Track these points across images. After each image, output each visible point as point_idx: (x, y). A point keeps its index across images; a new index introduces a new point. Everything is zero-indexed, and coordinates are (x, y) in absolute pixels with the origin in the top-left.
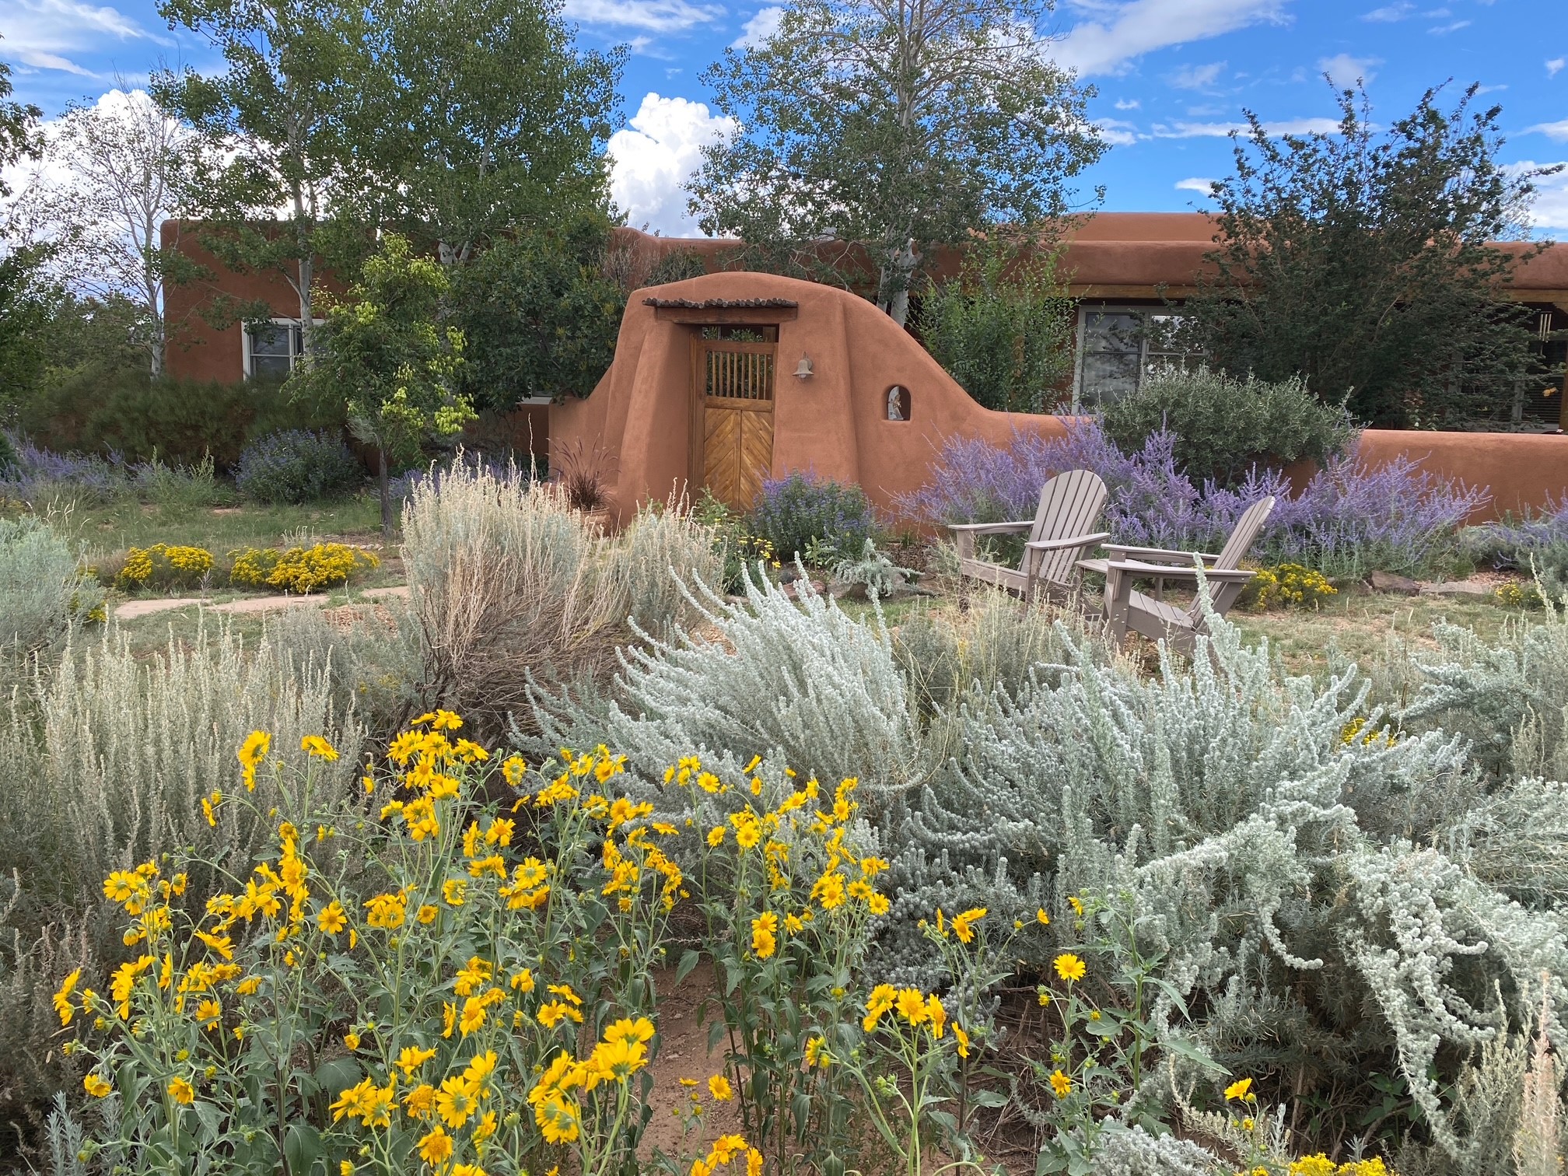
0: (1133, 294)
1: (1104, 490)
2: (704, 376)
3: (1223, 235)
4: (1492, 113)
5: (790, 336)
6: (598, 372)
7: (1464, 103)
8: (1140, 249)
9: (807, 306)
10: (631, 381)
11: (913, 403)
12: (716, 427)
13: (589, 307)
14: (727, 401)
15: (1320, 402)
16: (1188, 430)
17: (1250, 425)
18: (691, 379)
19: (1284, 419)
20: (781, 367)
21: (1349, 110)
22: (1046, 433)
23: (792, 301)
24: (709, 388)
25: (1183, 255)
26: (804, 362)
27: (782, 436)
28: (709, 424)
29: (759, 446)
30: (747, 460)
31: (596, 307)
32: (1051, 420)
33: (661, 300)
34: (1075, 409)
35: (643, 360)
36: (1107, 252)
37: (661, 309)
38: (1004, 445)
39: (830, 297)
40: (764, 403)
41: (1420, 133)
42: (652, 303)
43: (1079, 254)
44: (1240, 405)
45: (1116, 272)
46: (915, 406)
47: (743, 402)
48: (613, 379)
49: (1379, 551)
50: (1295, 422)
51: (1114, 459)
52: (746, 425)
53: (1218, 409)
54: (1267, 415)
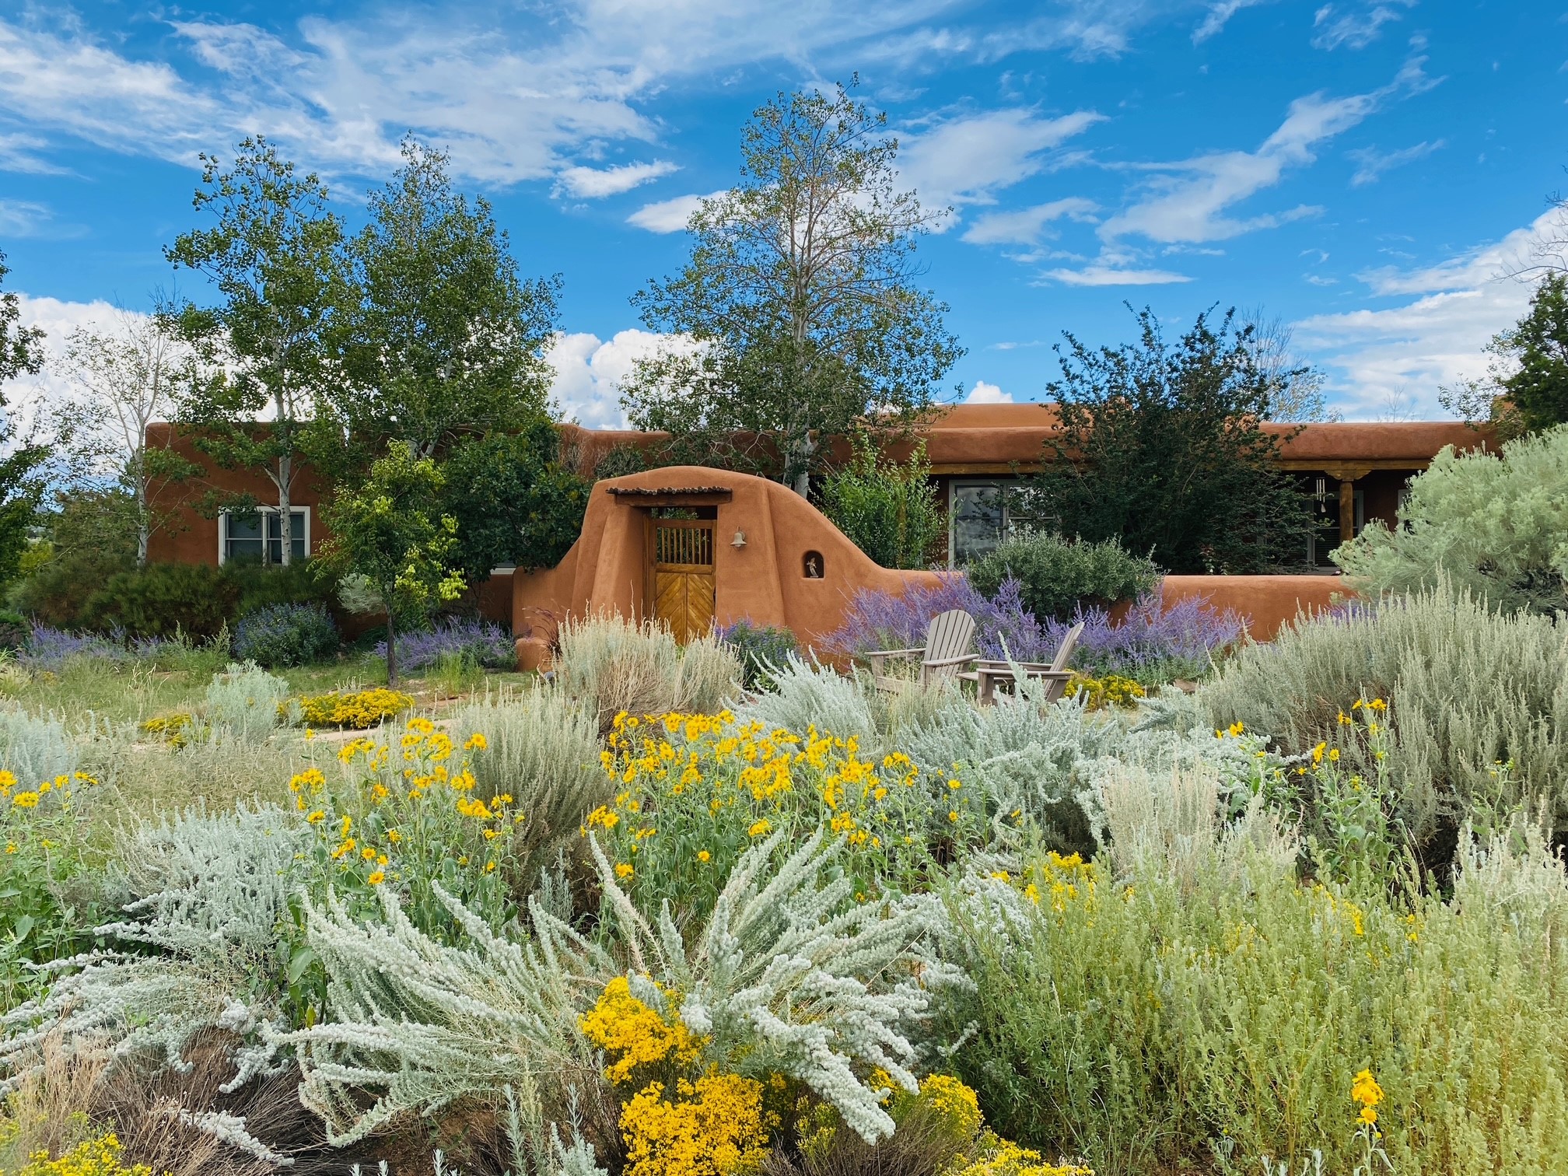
0: (992, 470)
1: (972, 624)
2: (655, 547)
3: (1060, 424)
4: (1248, 331)
5: (726, 515)
6: (564, 547)
7: (1226, 323)
8: (996, 434)
9: (739, 492)
10: (596, 554)
11: (826, 564)
12: (665, 588)
13: (555, 495)
14: (675, 566)
15: (1132, 556)
16: (1035, 579)
17: (1080, 575)
18: (644, 550)
19: (1104, 569)
20: (720, 539)
21: (1147, 328)
22: (929, 585)
23: (727, 488)
24: (659, 556)
25: (1030, 438)
26: (739, 535)
27: (722, 593)
28: (660, 586)
29: (702, 602)
30: (693, 613)
31: (560, 495)
32: (930, 575)
33: (621, 489)
34: (951, 566)
35: (606, 536)
36: (969, 438)
37: (619, 496)
38: (897, 595)
39: (755, 486)
40: (705, 567)
41: (1198, 346)
42: (614, 492)
43: (949, 440)
44: (1071, 560)
45: (976, 453)
46: (828, 566)
47: (689, 567)
48: (580, 552)
49: (1179, 666)
50: (1113, 570)
51: (979, 602)
52: (691, 584)
53: (1055, 563)
54: (1092, 567)
